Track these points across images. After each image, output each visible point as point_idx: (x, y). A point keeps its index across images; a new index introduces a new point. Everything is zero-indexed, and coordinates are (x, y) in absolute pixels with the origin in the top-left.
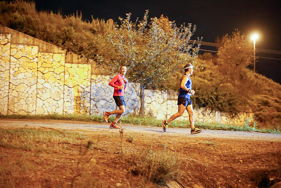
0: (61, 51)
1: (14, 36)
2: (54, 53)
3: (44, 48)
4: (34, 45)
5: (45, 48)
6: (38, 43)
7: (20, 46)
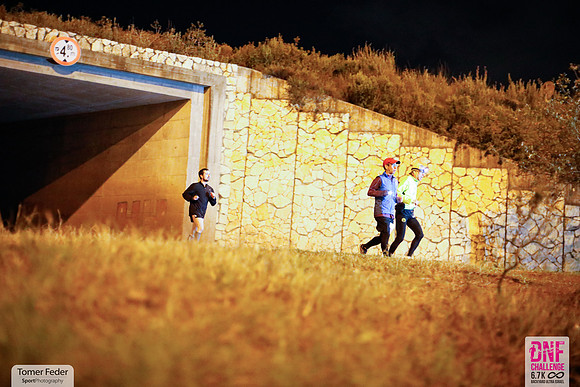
0: (445, 143)
1: (356, 117)
2: (431, 147)
3: (411, 137)
4: (391, 133)
5: (413, 138)
6: (399, 129)
7: (365, 135)
